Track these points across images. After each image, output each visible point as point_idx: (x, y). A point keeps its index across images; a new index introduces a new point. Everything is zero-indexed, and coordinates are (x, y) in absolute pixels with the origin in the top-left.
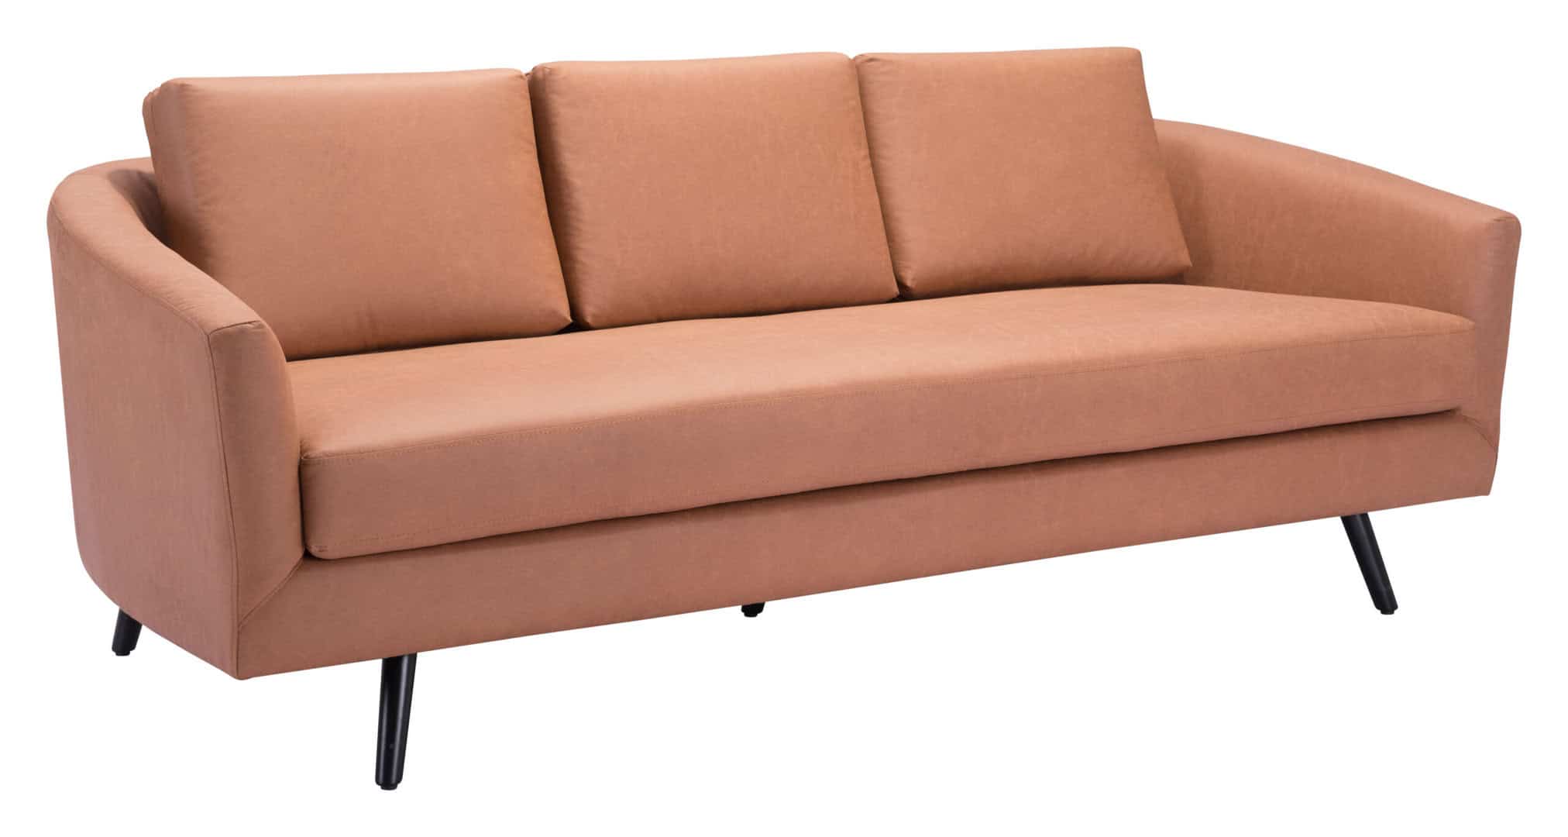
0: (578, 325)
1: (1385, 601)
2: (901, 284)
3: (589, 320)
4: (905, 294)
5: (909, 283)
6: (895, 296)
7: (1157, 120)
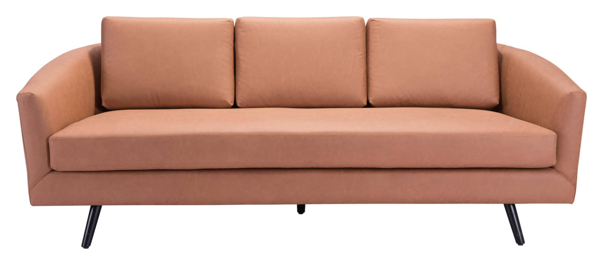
0: (235, 106)
1: (520, 240)
2: (368, 102)
3: (238, 105)
4: (369, 105)
5: (371, 102)
6: (365, 105)
7: (498, 44)
